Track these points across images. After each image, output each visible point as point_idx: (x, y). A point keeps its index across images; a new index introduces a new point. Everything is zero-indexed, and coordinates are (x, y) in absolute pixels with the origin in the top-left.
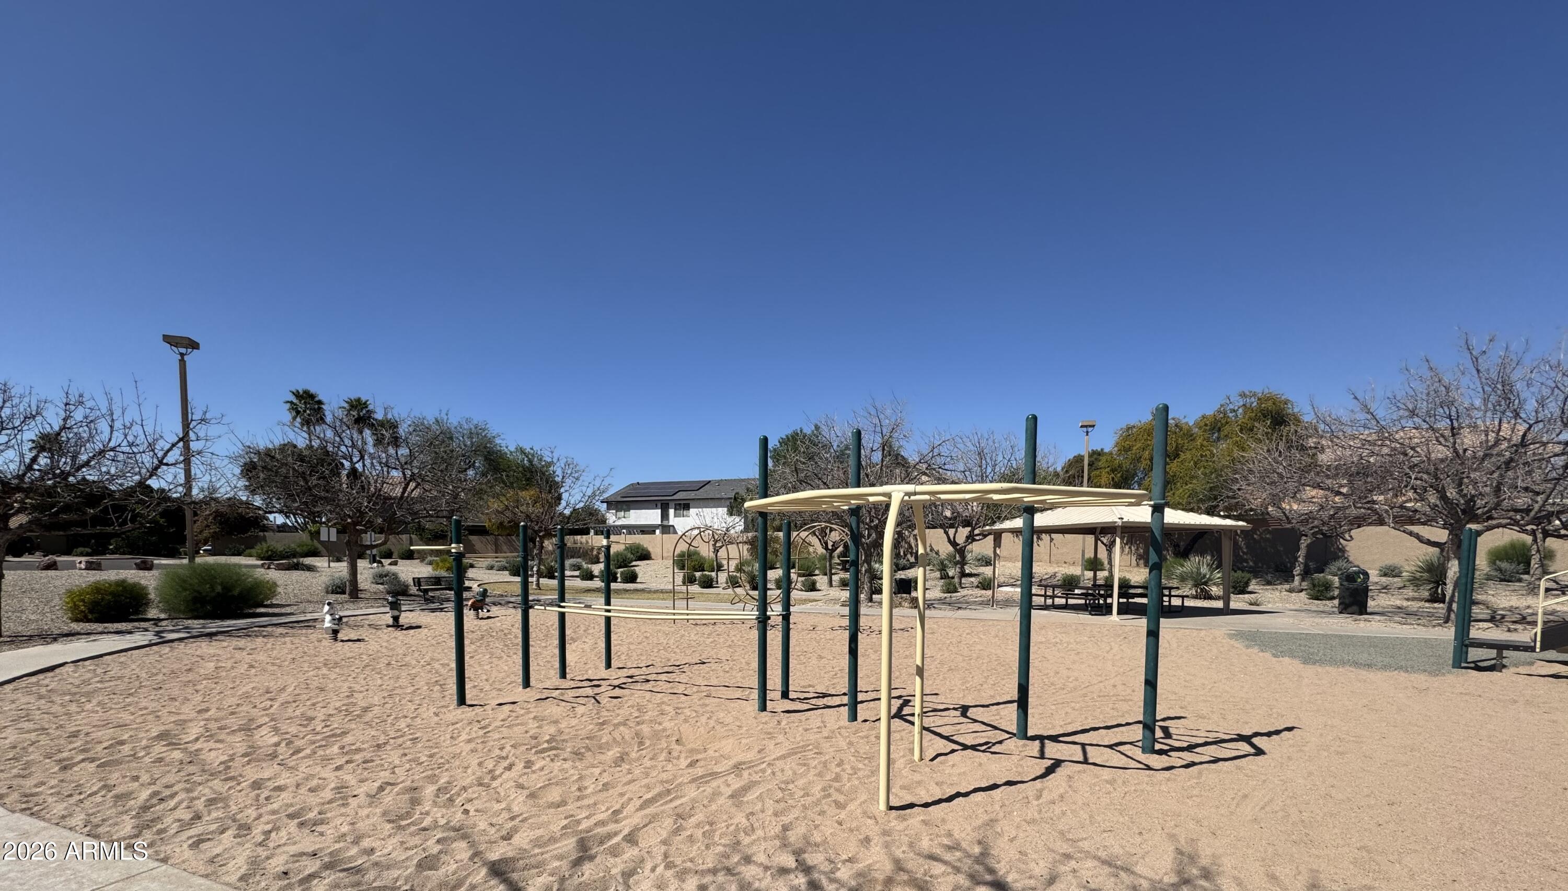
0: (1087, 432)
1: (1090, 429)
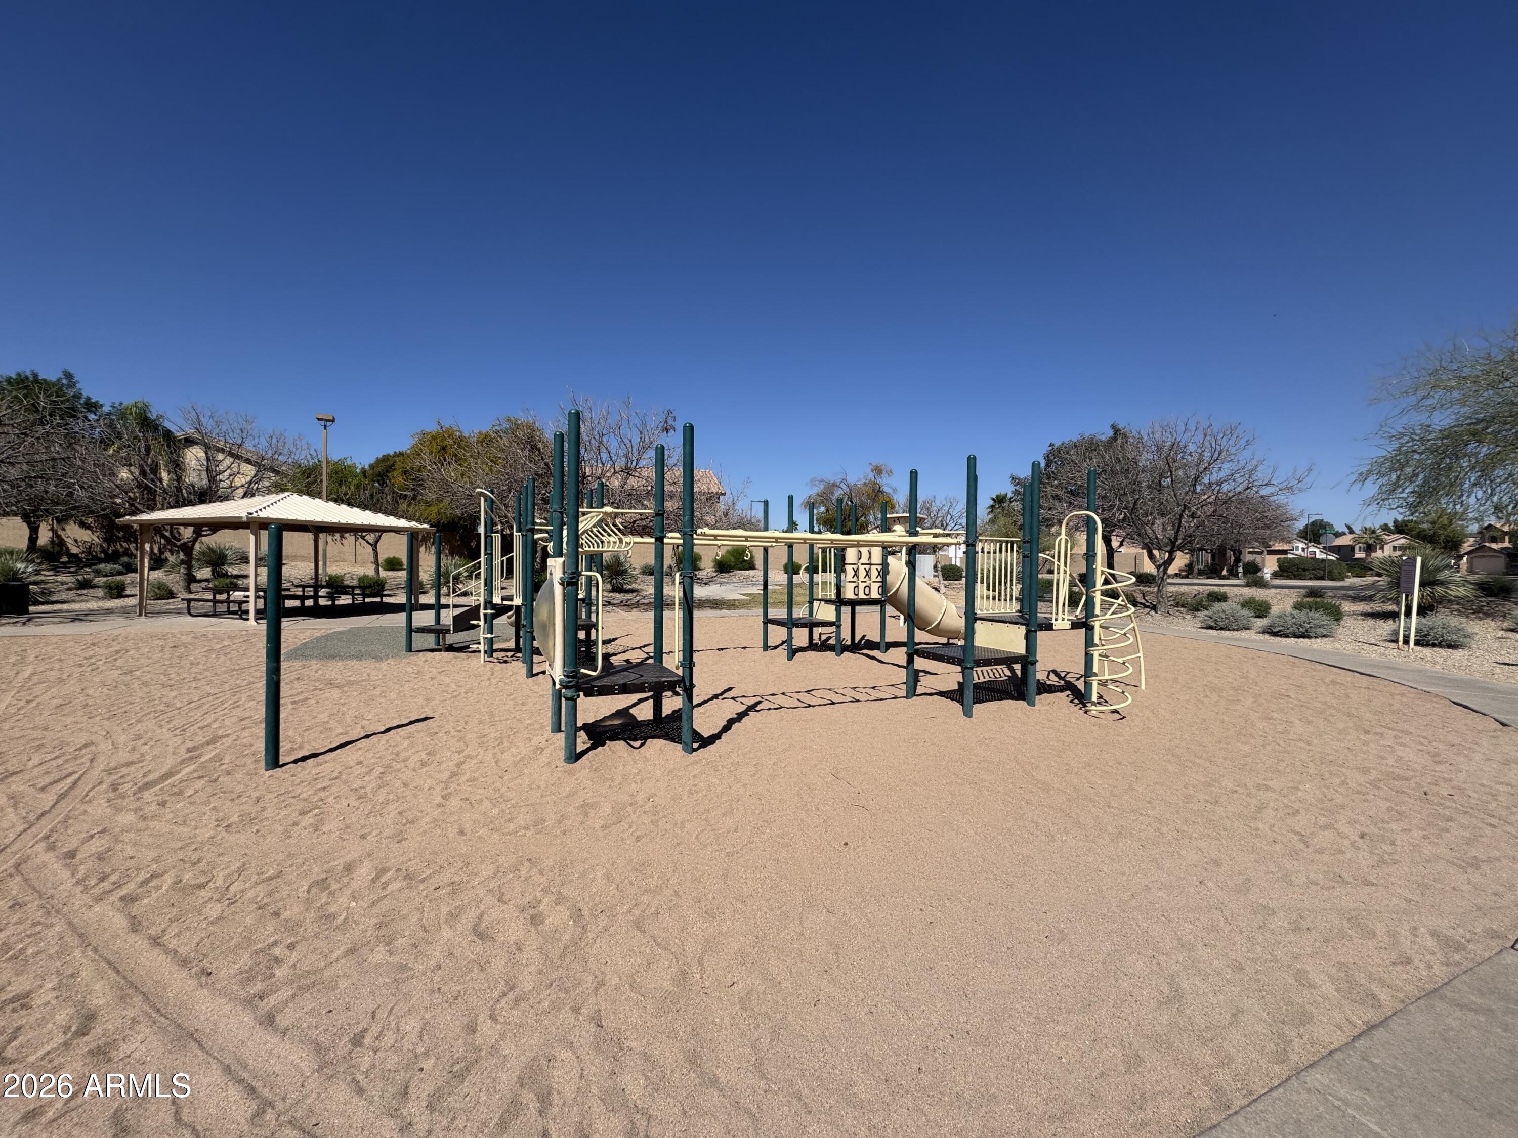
0: (325, 426)
1: (329, 423)
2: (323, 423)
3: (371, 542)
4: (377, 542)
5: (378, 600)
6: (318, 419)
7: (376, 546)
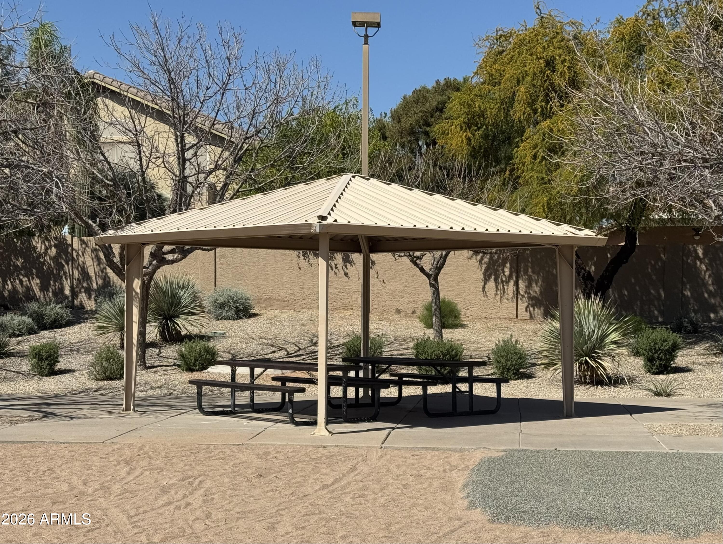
0: (366, 37)
1: (371, 31)
2: (362, 31)
3: (427, 268)
4: (439, 269)
5: (448, 388)
6: (355, 24)
7: (436, 280)
